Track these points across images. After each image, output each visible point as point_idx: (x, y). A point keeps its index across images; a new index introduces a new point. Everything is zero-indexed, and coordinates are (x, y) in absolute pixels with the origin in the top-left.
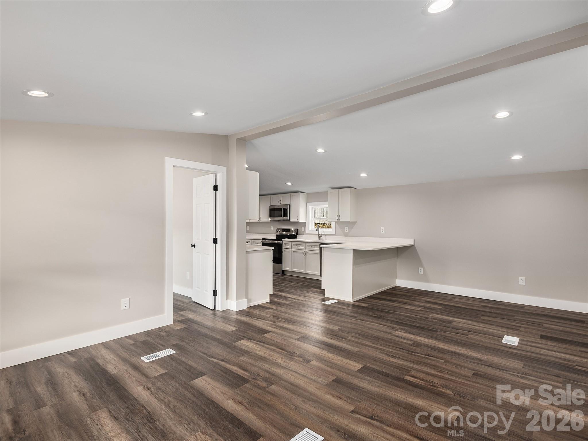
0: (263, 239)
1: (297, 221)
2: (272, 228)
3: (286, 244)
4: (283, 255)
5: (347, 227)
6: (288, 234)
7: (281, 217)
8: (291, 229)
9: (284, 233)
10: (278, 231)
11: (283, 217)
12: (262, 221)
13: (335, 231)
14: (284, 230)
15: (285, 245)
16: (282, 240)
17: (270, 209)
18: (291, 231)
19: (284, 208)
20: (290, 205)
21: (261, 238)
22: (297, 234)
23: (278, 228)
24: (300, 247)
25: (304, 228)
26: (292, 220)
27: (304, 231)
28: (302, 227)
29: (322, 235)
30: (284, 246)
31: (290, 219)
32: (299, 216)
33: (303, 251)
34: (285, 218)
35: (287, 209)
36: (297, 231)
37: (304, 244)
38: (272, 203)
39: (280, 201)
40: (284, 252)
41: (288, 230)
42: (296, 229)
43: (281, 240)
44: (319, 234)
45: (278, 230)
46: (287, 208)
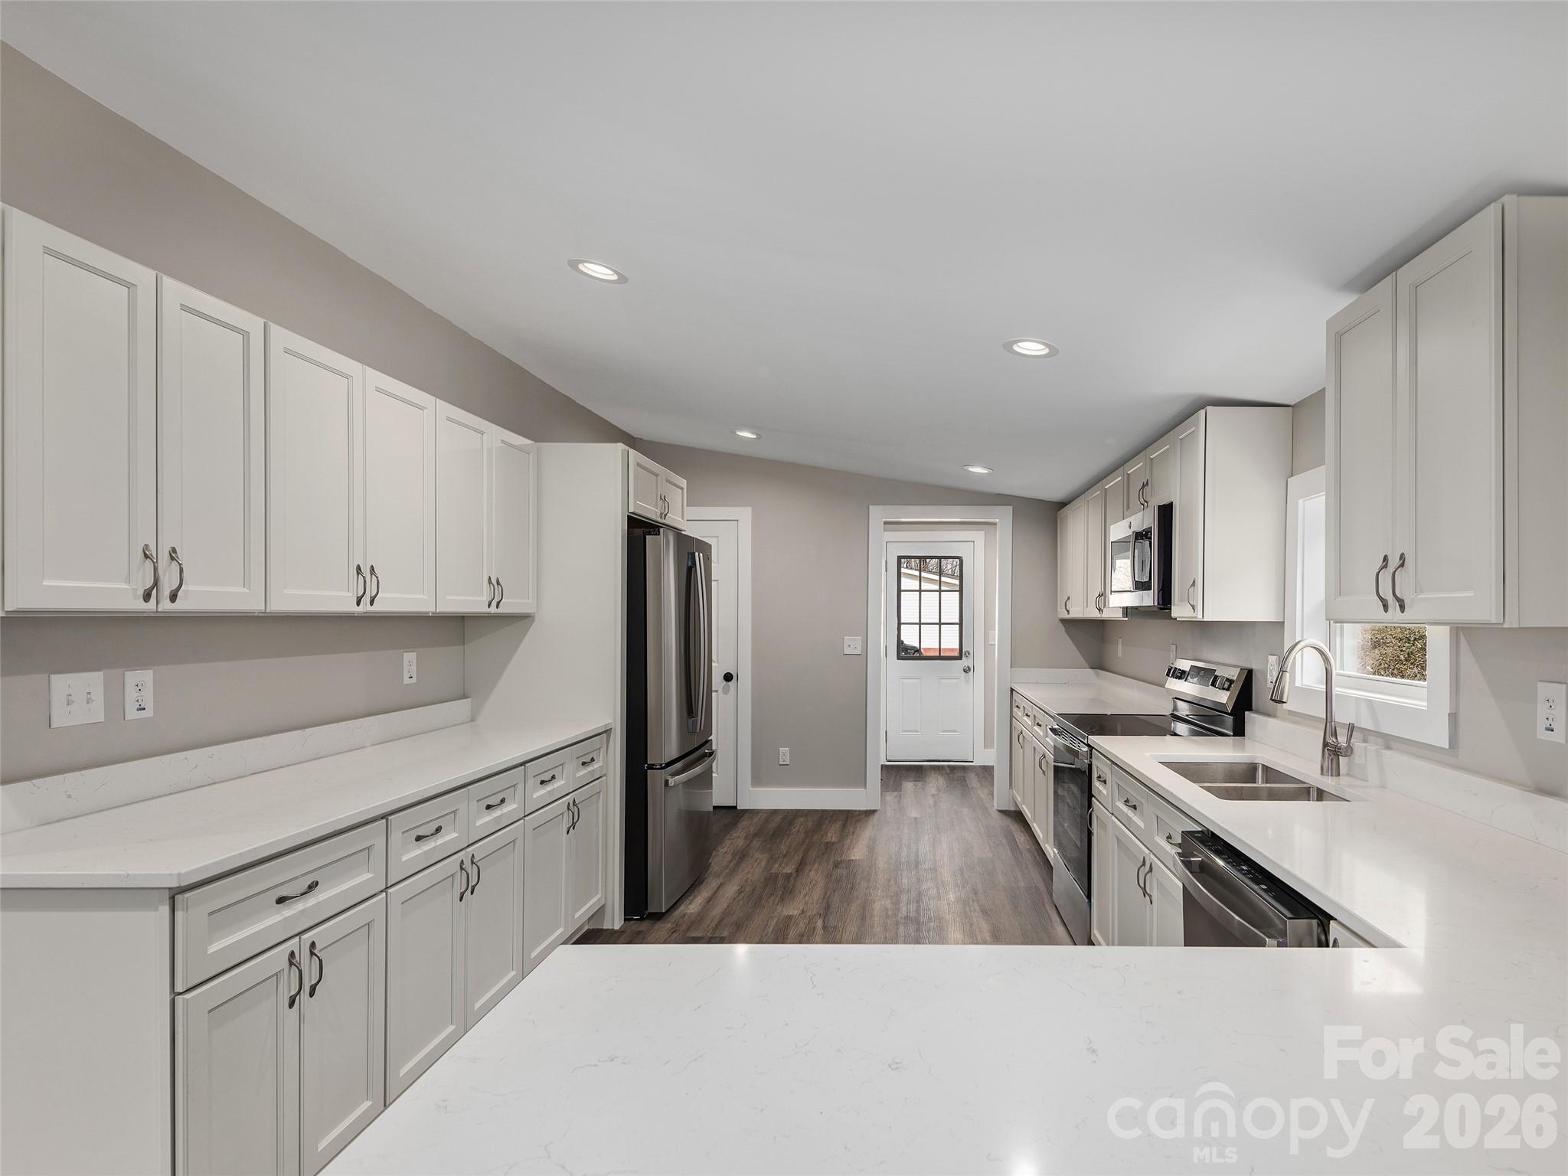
3: (1099, 772)
4: (1094, 844)
15: (1099, 777)
22: (1243, 704)
24: (1135, 818)
25: (1276, 669)
26: (1176, 609)
28: (1270, 659)
30: (1095, 783)
31: (1168, 605)
32: (1199, 583)
33: (1142, 853)
34: (1146, 598)
38: (1128, 508)
39: (1142, 490)
40: (1095, 824)
42: (1250, 671)
44: (1329, 729)
46: (1151, 530)
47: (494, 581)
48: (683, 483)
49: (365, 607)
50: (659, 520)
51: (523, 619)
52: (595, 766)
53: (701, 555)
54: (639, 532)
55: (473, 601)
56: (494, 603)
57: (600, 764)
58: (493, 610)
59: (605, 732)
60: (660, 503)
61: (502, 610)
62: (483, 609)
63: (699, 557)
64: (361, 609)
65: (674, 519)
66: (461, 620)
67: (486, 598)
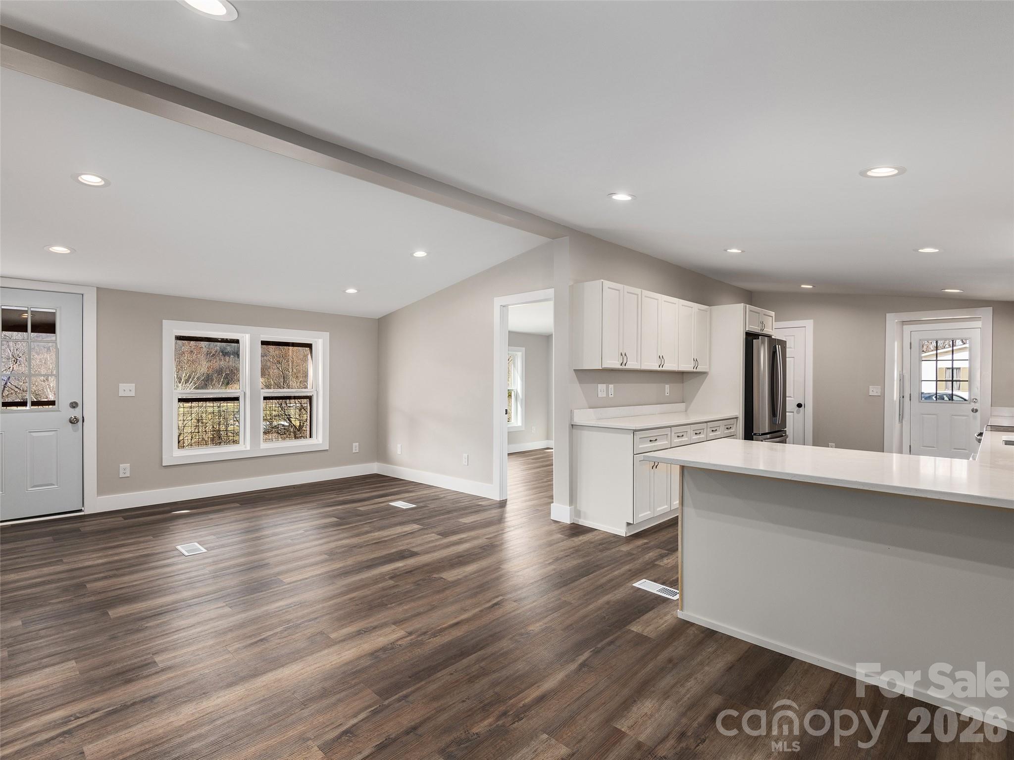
47: (695, 360)
48: (773, 314)
49: (661, 368)
50: (760, 332)
51: (704, 374)
52: (731, 430)
53: (780, 346)
54: (750, 338)
55: (687, 367)
56: (695, 368)
57: (734, 430)
58: (695, 370)
59: (736, 418)
60: (760, 325)
61: (698, 370)
62: (691, 369)
63: (778, 348)
64: (660, 369)
65: (768, 331)
66: (682, 373)
67: (693, 366)
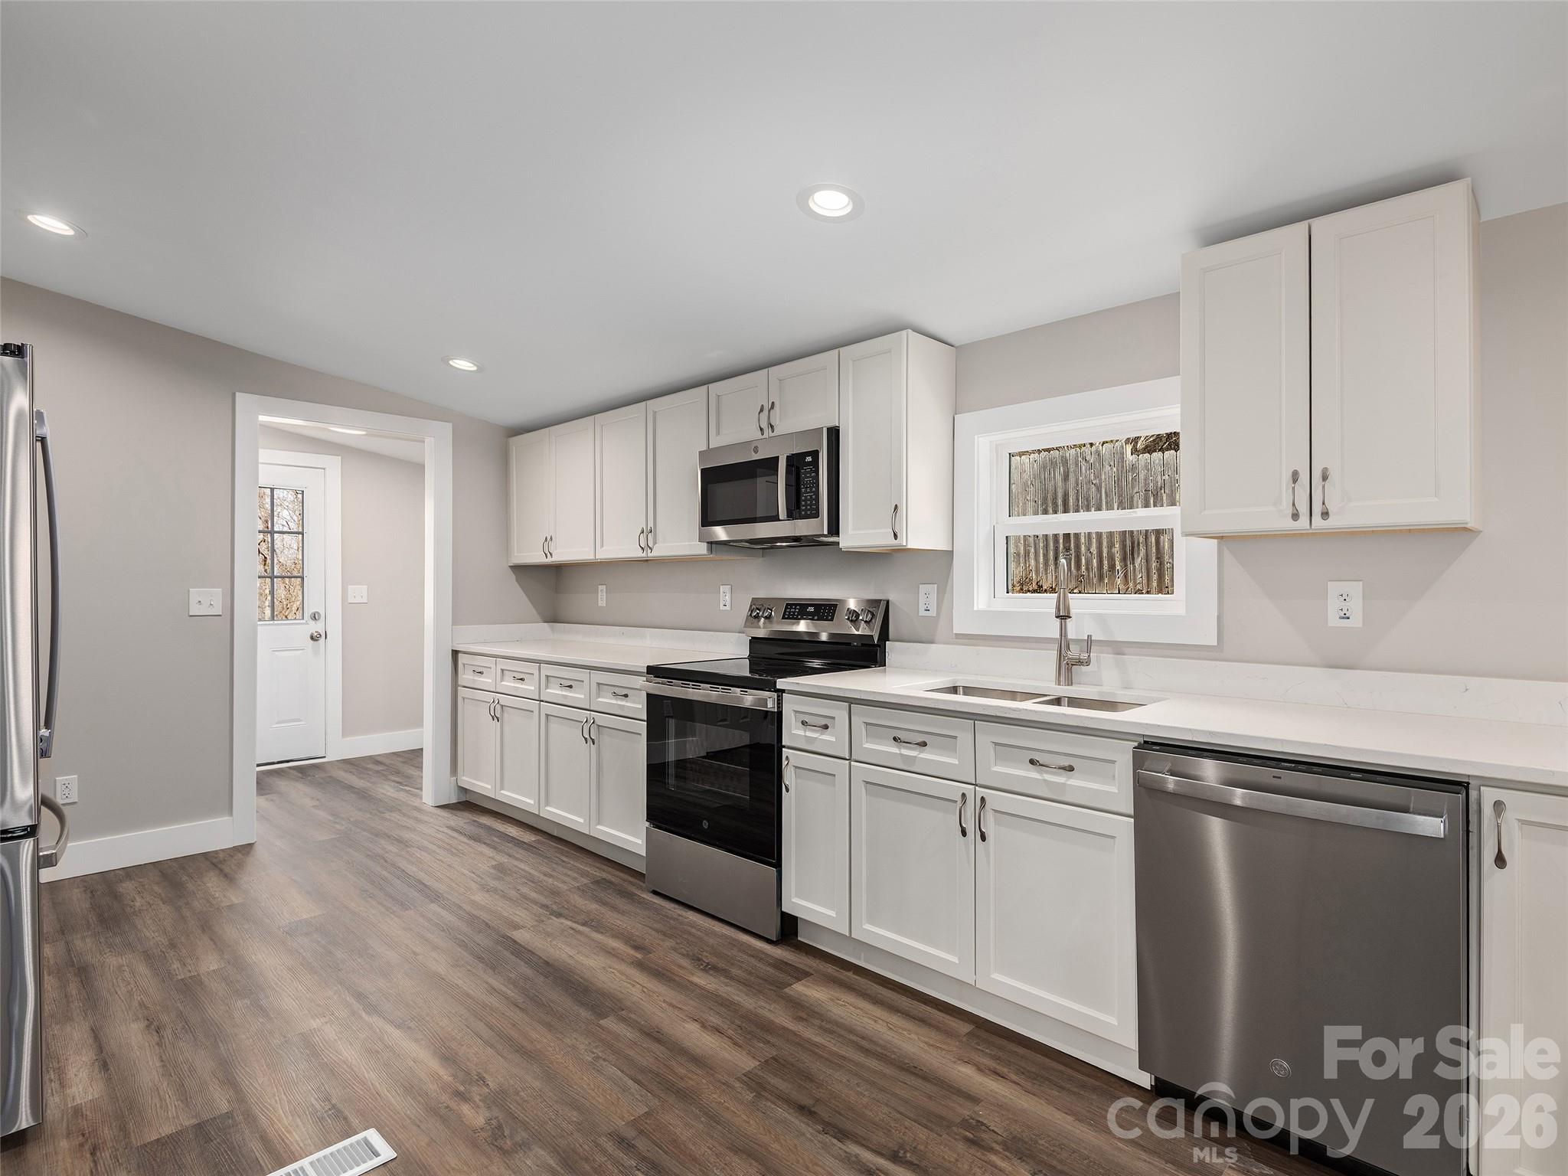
0: (654, 671)
1: (891, 541)
2: (725, 595)
3: (807, 719)
4: (789, 801)
5: (1355, 589)
6: (824, 637)
7: (776, 518)
8: (842, 602)
9: (802, 626)
10: (757, 617)
11: (791, 516)
12: (658, 552)
13: (1219, 618)
14: (797, 609)
15: (804, 723)
16: (782, 683)
17: (705, 472)
18: (841, 616)
19: (789, 458)
20: (834, 434)
21: (642, 664)
22: (884, 635)
23: (761, 594)
24: (925, 755)
25: (934, 597)
26: (850, 538)
27: (933, 613)
28: (923, 588)
29: (1089, 651)
30: (792, 732)
31: (837, 534)
32: (903, 508)
33: (954, 790)
34: (804, 527)
35: (815, 463)
36: (880, 611)
37: (962, 731)
38: (718, 433)
39: (766, 412)
40: (789, 777)
41: (824, 610)
42: (878, 601)
43: (771, 687)
44: (1063, 644)
45: (758, 610)
46: (815, 454)
